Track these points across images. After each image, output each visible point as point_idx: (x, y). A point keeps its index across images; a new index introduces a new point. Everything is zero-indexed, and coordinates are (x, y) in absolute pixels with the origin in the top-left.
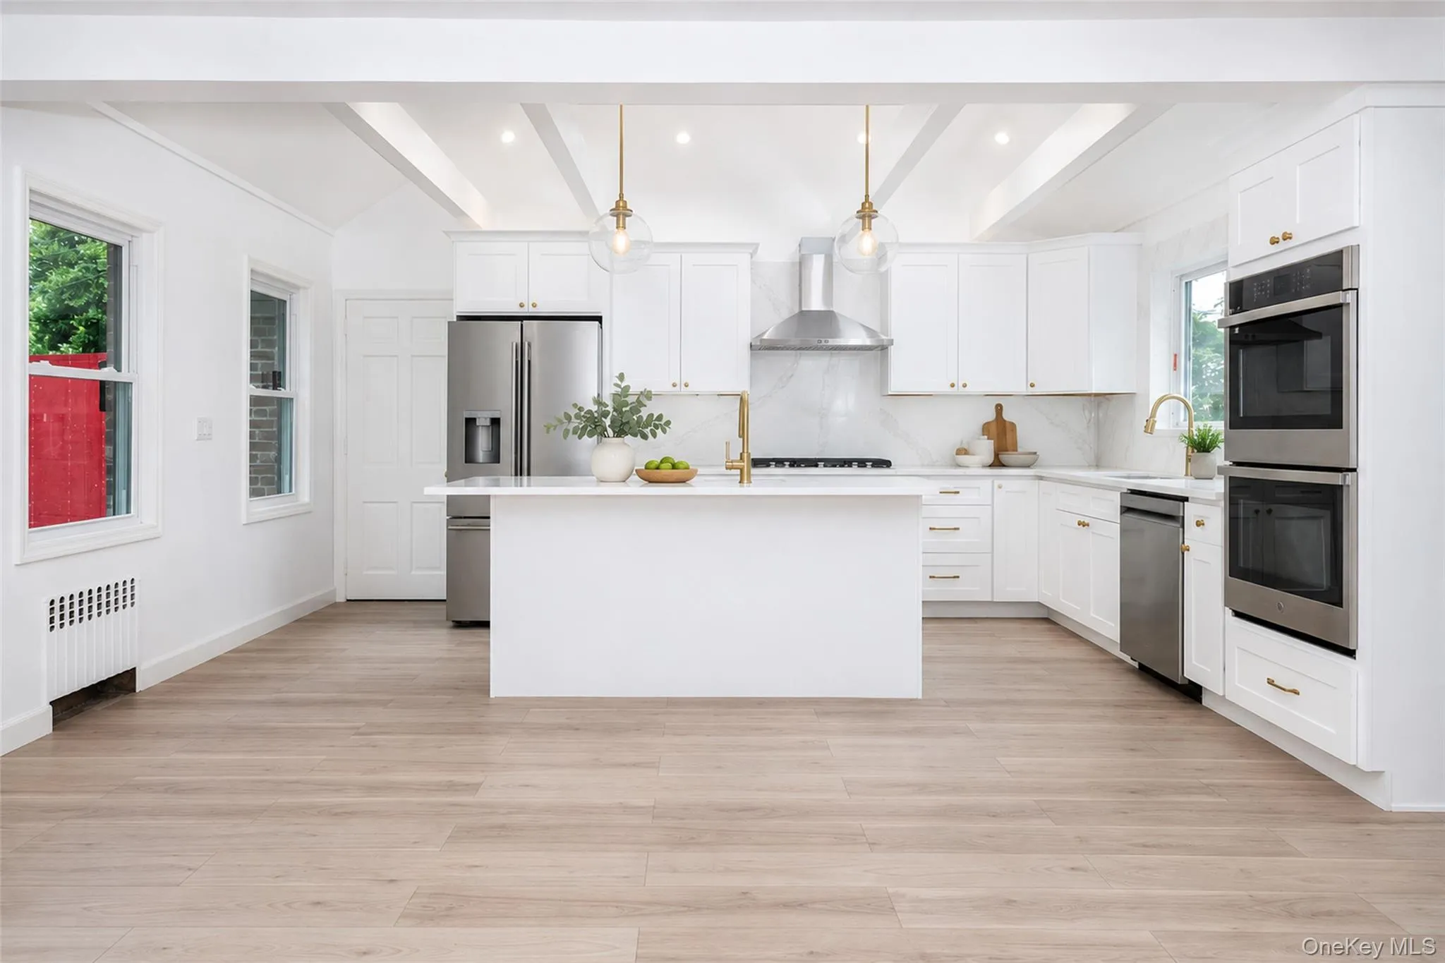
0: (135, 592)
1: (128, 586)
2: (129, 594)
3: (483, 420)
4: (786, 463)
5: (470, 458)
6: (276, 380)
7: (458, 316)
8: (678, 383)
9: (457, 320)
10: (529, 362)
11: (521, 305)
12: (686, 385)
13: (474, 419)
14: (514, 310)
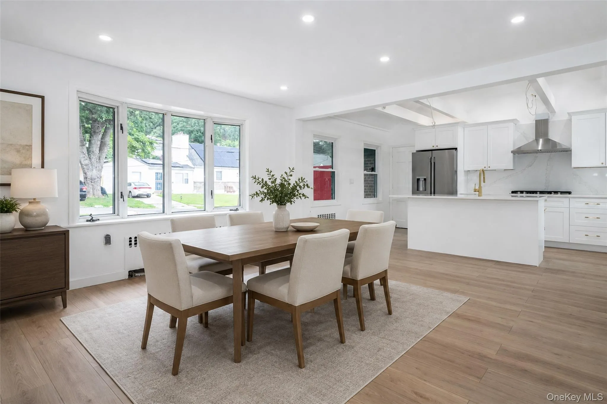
0: (336, 216)
1: (334, 215)
2: (334, 216)
3: (422, 178)
4: (524, 192)
5: (418, 190)
6: (373, 169)
7: (416, 151)
8: (486, 167)
9: (416, 152)
10: (434, 163)
11: (433, 147)
12: (489, 167)
13: (419, 179)
14: (432, 148)
